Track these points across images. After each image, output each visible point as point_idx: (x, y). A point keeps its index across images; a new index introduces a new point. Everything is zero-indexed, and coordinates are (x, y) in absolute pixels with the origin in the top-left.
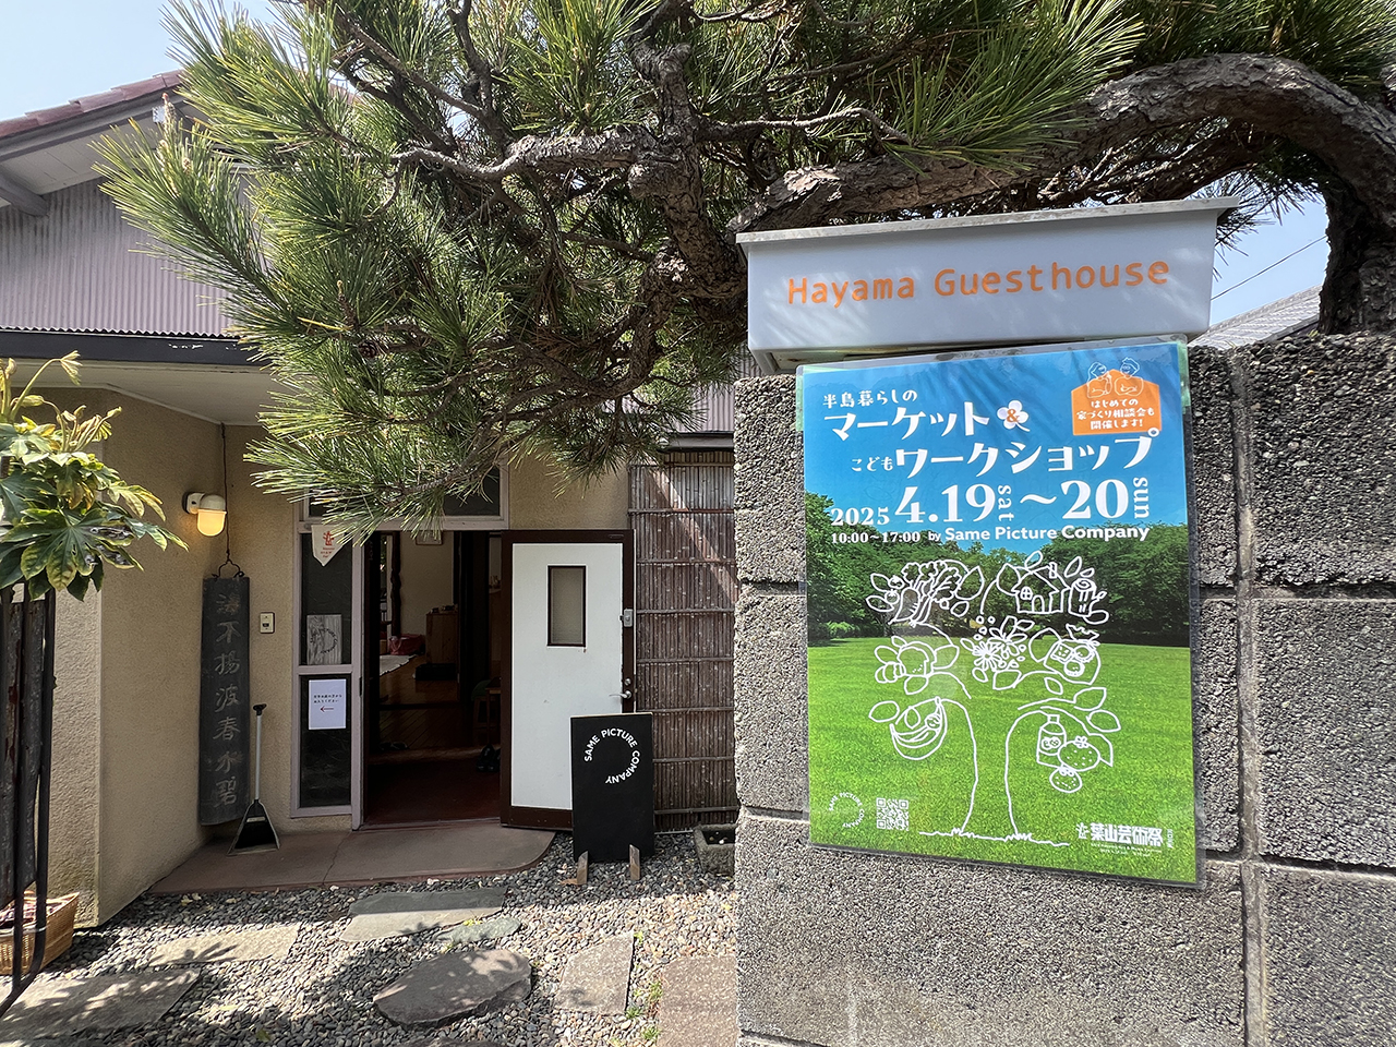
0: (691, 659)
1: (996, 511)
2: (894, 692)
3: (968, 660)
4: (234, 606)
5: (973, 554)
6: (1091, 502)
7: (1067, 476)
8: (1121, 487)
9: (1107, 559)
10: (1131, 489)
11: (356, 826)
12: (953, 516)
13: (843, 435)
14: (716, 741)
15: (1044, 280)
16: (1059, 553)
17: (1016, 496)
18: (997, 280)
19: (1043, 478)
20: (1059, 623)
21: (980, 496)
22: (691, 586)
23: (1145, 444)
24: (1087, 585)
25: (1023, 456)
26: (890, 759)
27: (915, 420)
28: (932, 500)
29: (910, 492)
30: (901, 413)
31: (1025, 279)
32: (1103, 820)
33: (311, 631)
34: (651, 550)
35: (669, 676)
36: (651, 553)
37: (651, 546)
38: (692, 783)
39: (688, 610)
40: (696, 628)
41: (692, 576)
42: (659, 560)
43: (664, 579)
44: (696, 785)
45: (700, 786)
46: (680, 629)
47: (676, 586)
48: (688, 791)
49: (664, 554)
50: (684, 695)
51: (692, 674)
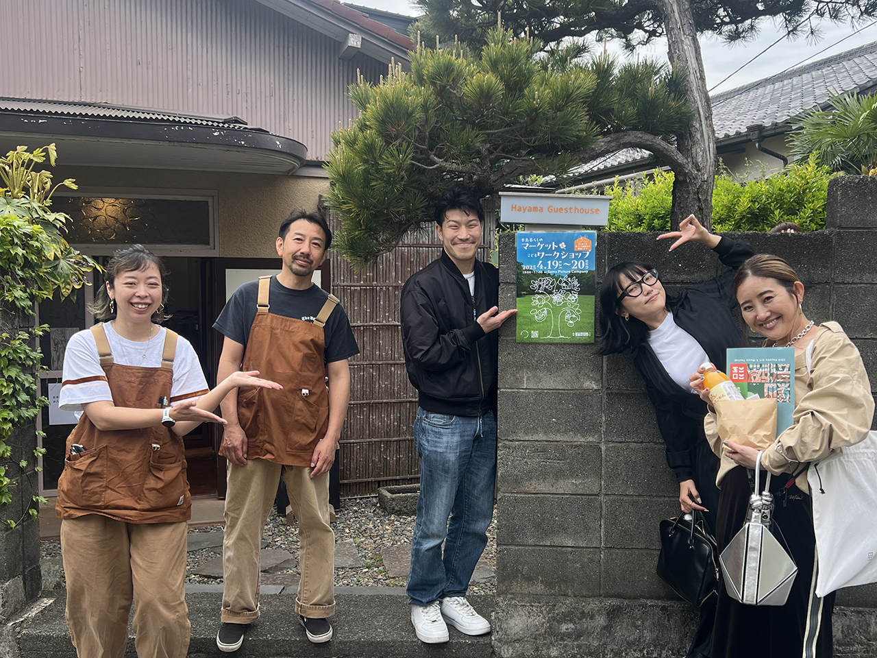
0: (374, 362)
1: (558, 267)
2: (536, 307)
3: (552, 299)
5: (553, 276)
6: (577, 265)
7: (573, 259)
8: (583, 262)
9: (580, 277)
10: (585, 263)
12: (549, 268)
13: (526, 249)
14: (392, 426)
15: (573, 210)
16: (571, 276)
17: (562, 263)
18: (562, 209)
19: (568, 260)
20: (570, 291)
21: (555, 263)
22: (374, 306)
23: (588, 253)
24: (576, 283)
25: (564, 255)
26: (535, 322)
27: (542, 246)
28: (545, 264)
29: (541, 262)
30: (539, 243)
31: (569, 210)
32: (578, 332)
33: (54, 341)
34: (342, 276)
35: (356, 376)
36: (342, 278)
37: (342, 273)
38: (374, 459)
39: (371, 323)
40: (378, 338)
41: (375, 297)
42: (349, 284)
43: (352, 299)
44: (377, 460)
45: (380, 460)
46: (365, 339)
47: (362, 305)
48: (370, 465)
49: (352, 279)
50: (368, 390)
51: (374, 374)
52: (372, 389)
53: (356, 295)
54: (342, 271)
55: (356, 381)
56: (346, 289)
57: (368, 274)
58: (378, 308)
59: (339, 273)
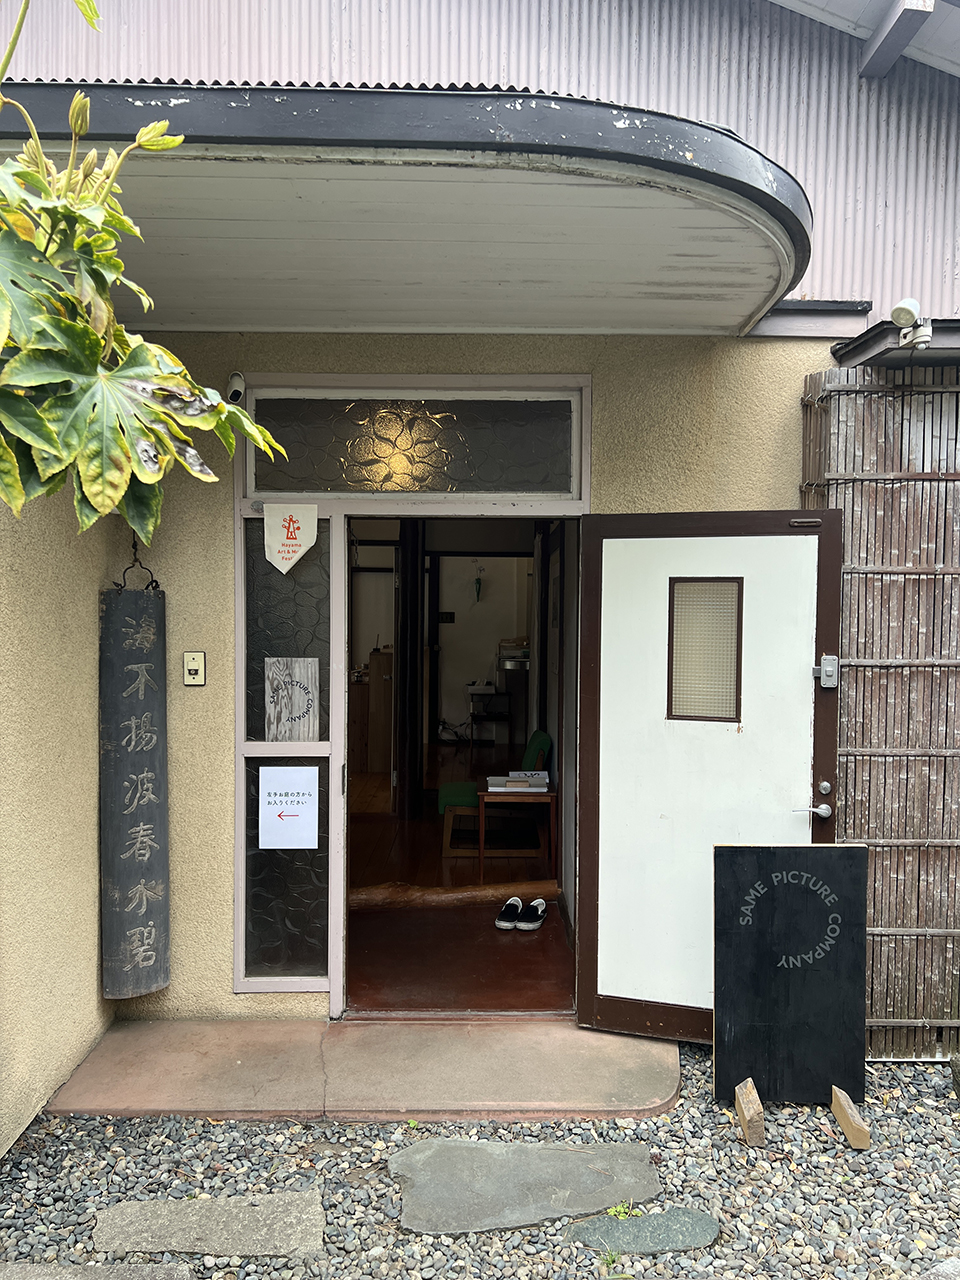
0: (933, 751)
4: (145, 638)
11: (336, 1013)
22: (937, 619)
33: (272, 684)
34: (864, 549)
35: (890, 781)
36: (863, 555)
37: (864, 543)
38: (928, 974)
39: (929, 660)
40: (944, 694)
41: (939, 598)
42: (878, 567)
43: (885, 602)
44: (936, 978)
45: (943, 980)
46: (913, 695)
47: (908, 616)
48: (920, 988)
49: (887, 556)
50: (918, 814)
51: (933, 777)
52: (926, 815)
53: (894, 593)
54: (864, 538)
55: (888, 794)
56: (874, 580)
57: (924, 546)
58: (946, 625)
59: (856, 542)
